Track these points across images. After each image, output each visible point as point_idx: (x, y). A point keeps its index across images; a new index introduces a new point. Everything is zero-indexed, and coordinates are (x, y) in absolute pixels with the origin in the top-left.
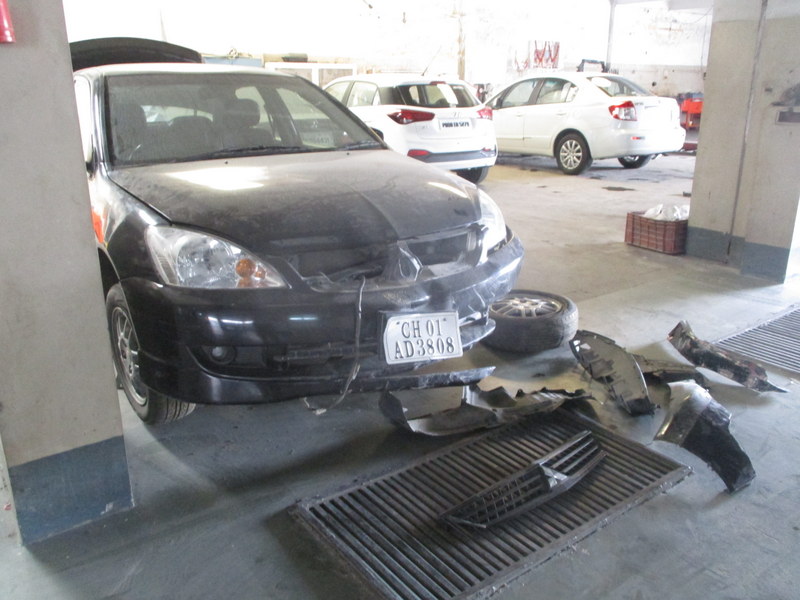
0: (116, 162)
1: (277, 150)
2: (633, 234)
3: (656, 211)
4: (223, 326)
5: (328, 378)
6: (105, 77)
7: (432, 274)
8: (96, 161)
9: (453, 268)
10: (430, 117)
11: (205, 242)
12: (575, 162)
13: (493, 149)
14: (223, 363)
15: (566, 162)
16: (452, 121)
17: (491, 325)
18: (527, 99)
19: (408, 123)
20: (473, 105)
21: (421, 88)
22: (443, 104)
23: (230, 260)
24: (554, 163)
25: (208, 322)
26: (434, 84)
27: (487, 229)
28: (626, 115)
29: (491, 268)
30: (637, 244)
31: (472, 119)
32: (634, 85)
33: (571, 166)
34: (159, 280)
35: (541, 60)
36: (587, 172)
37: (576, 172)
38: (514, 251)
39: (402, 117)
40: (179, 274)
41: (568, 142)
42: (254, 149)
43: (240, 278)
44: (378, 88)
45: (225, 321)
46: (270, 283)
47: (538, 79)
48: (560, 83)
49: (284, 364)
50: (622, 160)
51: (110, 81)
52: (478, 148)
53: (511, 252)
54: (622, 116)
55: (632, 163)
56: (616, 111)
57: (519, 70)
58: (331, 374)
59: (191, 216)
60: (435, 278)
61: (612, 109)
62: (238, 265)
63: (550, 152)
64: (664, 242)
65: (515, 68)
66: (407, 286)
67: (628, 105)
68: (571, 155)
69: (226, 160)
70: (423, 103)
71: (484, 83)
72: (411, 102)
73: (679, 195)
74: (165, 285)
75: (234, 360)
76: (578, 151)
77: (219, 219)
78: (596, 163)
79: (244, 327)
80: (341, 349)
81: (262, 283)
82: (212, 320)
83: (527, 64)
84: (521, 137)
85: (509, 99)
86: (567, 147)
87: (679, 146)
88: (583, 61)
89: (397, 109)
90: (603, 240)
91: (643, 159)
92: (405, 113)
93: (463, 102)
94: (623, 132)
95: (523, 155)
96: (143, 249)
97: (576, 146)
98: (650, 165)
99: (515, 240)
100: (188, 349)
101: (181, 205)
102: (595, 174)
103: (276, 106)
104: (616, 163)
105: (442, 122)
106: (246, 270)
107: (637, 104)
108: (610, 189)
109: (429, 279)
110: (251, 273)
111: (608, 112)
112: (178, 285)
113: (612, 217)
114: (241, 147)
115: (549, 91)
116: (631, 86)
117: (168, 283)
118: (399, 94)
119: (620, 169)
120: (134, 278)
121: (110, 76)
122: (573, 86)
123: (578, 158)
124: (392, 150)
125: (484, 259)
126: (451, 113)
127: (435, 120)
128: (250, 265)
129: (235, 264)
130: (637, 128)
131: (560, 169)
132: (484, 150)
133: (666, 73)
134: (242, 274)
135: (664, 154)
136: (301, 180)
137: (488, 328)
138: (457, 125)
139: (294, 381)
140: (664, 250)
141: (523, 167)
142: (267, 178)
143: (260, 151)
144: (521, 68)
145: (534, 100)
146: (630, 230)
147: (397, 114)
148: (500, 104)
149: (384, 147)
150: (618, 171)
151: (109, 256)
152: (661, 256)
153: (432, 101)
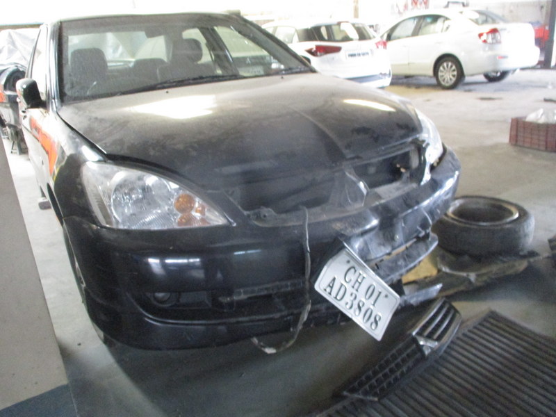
0: (65, 98)
1: (215, 79)
2: (517, 136)
3: (537, 115)
4: (164, 266)
5: (277, 315)
6: (61, 22)
7: (379, 197)
8: (49, 98)
9: (398, 189)
10: (337, 50)
11: (140, 179)
12: (451, 79)
13: (388, 73)
14: (166, 306)
15: (444, 80)
16: (356, 52)
17: (434, 240)
18: (410, 32)
19: (321, 55)
20: (370, 38)
21: (328, 28)
22: (346, 39)
23: (169, 196)
24: (434, 81)
25: (148, 264)
26: (339, 24)
27: (428, 144)
28: (493, 39)
29: (435, 185)
30: (521, 144)
31: (371, 50)
32: (497, 16)
33: (447, 82)
34: (94, 220)
35: (416, 4)
36: (460, 87)
37: (453, 87)
38: (452, 164)
39: (316, 52)
40: (115, 214)
41: (445, 64)
42: (195, 79)
43: (180, 215)
44: (296, 30)
45: (169, 261)
46: (211, 220)
47: (417, 17)
48: (435, 18)
49: (231, 305)
50: (486, 76)
51: (64, 25)
52: (376, 72)
53: (450, 165)
54: (490, 40)
55: (495, 78)
56: (484, 37)
57: (399, 12)
58: (280, 311)
59: (125, 147)
60: (383, 201)
61: (480, 35)
62: (178, 200)
63: (431, 72)
64: (546, 142)
65: (397, 10)
66: (355, 212)
67: (494, 31)
68: (448, 75)
69: (166, 90)
70: (331, 39)
71: (374, 24)
72: (322, 39)
73: (541, 101)
74: (102, 227)
75: (178, 301)
76: (454, 70)
77: (154, 149)
78: (468, 79)
79: (189, 266)
80: (289, 284)
81: (203, 220)
82: (154, 262)
83: (406, 7)
84: (406, 63)
85: (396, 33)
86: (444, 68)
87: (534, 62)
88: (448, 3)
89: (312, 45)
90: (489, 142)
91: (504, 74)
92: (318, 48)
93: (363, 36)
94: (490, 53)
95: (407, 77)
96: (80, 187)
97: (451, 67)
98: (509, 78)
99: (451, 154)
100: (128, 295)
101: (117, 136)
102: (467, 87)
103: (216, 44)
104: (482, 78)
105: (348, 53)
106: (185, 206)
107: (502, 30)
108: (483, 99)
109: (377, 203)
110: (192, 208)
111: (478, 37)
112: (114, 226)
113: (490, 122)
114: (183, 79)
115: (427, 24)
116: (494, 17)
117: (104, 223)
118: (312, 34)
119: (486, 83)
120: (74, 217)
121: (65, 22)
122: (447, 19)
123: (454, 76)
124: (320, 73)
125: (427, 177)
126: (355, 45)
127: (342, 52)
128: (191, 201)
129: (173, 200)
130: (502, 49)
131: (439, 86)
132: (381, 74)
133: (512, 8)
134: (182, 210)
135: (523, 69)
136: (240, 106)
137: (431, 243)
138: (359, 55)
139: (242, 322)
140: (546, 148)
141: (409, 85)
142: (215, 106)
143: (199, 81)
144: (402, 10)
145: (416, 32)
146: (514, 133)
147: (311, 49)
148: (389, 38)
149: (313, 71)
150: (484, 85)
151: (54, 193)
152: (545, 154)
153: (338, 37)
